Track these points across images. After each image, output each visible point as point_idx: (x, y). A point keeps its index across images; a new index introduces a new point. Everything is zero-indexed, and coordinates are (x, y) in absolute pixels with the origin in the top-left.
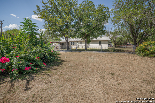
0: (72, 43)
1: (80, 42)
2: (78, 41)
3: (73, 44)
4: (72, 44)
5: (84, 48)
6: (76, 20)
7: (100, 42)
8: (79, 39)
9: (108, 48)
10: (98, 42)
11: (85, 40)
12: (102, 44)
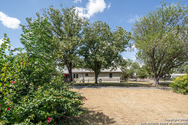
0: (74, 75)
1: (86, 74)
2: (82, 73)
3: (76, 76)
4: (74, 77)
5: (94, 82)
6: (84, 45)
7: (111, 75)
8: (86, 70)
9: (121, 82)
10: (109, 75)
11: (95, 71)
12: (113, 78)
